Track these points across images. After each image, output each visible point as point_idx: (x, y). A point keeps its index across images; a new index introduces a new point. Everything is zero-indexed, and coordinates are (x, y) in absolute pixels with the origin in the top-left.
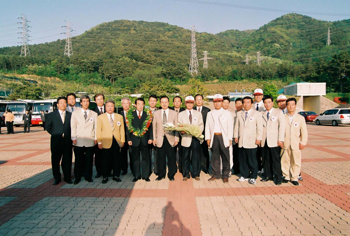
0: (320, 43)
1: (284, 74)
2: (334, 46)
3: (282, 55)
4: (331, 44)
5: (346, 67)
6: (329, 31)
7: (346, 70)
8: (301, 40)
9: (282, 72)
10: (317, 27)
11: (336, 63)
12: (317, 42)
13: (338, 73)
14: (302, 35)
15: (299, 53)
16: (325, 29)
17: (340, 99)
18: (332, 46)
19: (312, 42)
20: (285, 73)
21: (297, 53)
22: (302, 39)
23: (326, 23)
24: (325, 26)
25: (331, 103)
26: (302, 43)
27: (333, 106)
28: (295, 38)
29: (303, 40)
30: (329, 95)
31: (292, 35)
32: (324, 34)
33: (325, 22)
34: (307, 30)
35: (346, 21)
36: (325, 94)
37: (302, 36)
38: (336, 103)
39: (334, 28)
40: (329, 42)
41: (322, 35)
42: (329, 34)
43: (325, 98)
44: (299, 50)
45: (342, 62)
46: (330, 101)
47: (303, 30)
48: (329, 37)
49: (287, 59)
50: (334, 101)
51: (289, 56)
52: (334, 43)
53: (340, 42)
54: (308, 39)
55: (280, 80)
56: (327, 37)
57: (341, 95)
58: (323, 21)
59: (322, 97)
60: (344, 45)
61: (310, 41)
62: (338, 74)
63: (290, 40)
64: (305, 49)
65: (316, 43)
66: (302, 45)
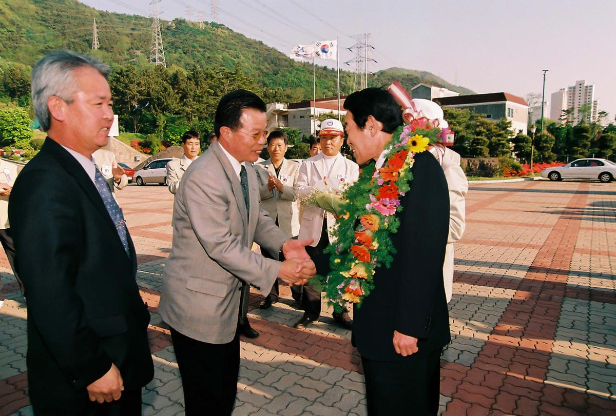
0: (81, 42)
1: (20, 89)
2: (104, 53)
3: (4, 49)
4: (100, 48)
5: (138, 92)
6: (95, 25)
7: (139, 97)
8: (44, 29)
9: (15, 86)
10: (72, 11)
11: (123, 83)
12: (77, 40)
13: (126, 100)
14: (45, 18)
15: (42, 52)
16: (87, 19)
17: (140, 144)
18: (100, 52)
19: (68, 37)
20: (21, 87)
21: (39, 51)
22: (46, 26)
23: (87, 10)
24: (86, 14)
25: (128, 149)
26: (47, 35)
27: (132, 154)
28: (31, 20)
29: (48, 28)
30: (123, 137)
31: (24, 12)
32: (86, 28)
33: (86, 6)
34: (55, 12)
35: (118, 15)
36: (117, 135)
37: (44, 21)
38: (135, 149)
39: (101, 22)
40: (96, 44)
41: (83, 28)
42: (95, 31)
43: (118, 141)
44: (42, 47)
45: (132, 82)
46: (126, 145)
47: (46, 8)
48: (96, 35)
49: (18, 60)
50: (132, 147)
51: (21, 55)
52: (104, 47)
53: (113, 48)
54: (59, 31)
55: (12, 101)
56: (92, 34)
57: (141, 137)
58: (82, 4)
59: (114, 139)
60: (120, 55)
61: (64, 34)
62: (127, 103)
63: (20, 22)
64: (54, 47)
65: (73, 40)
66: (48, 39)
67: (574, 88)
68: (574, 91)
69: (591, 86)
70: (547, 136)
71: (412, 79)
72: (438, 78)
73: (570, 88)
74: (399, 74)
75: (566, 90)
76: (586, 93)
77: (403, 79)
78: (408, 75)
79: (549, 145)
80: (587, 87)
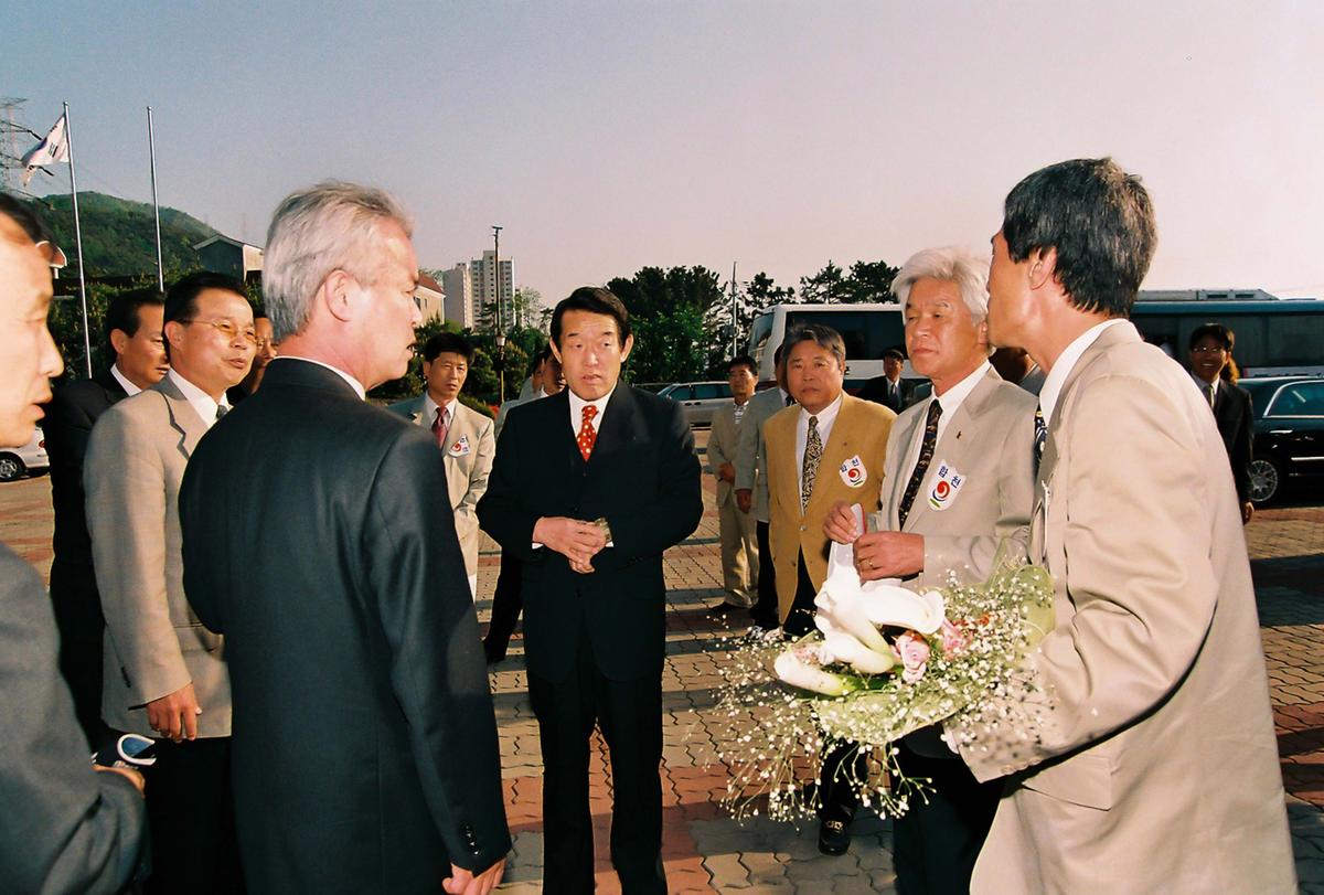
67: (481, 263)
68: (482, 269)
69: (509, 262)
70: (516, 353)
71: (142, 224)
72: (204, 226)
73: (474, 263)
74: (108, 209)
75: (468, 266)
76: (502, 274)
77: (119, 221)
78: (131, 214)
79: (519, 370)
80: (501, 262)
